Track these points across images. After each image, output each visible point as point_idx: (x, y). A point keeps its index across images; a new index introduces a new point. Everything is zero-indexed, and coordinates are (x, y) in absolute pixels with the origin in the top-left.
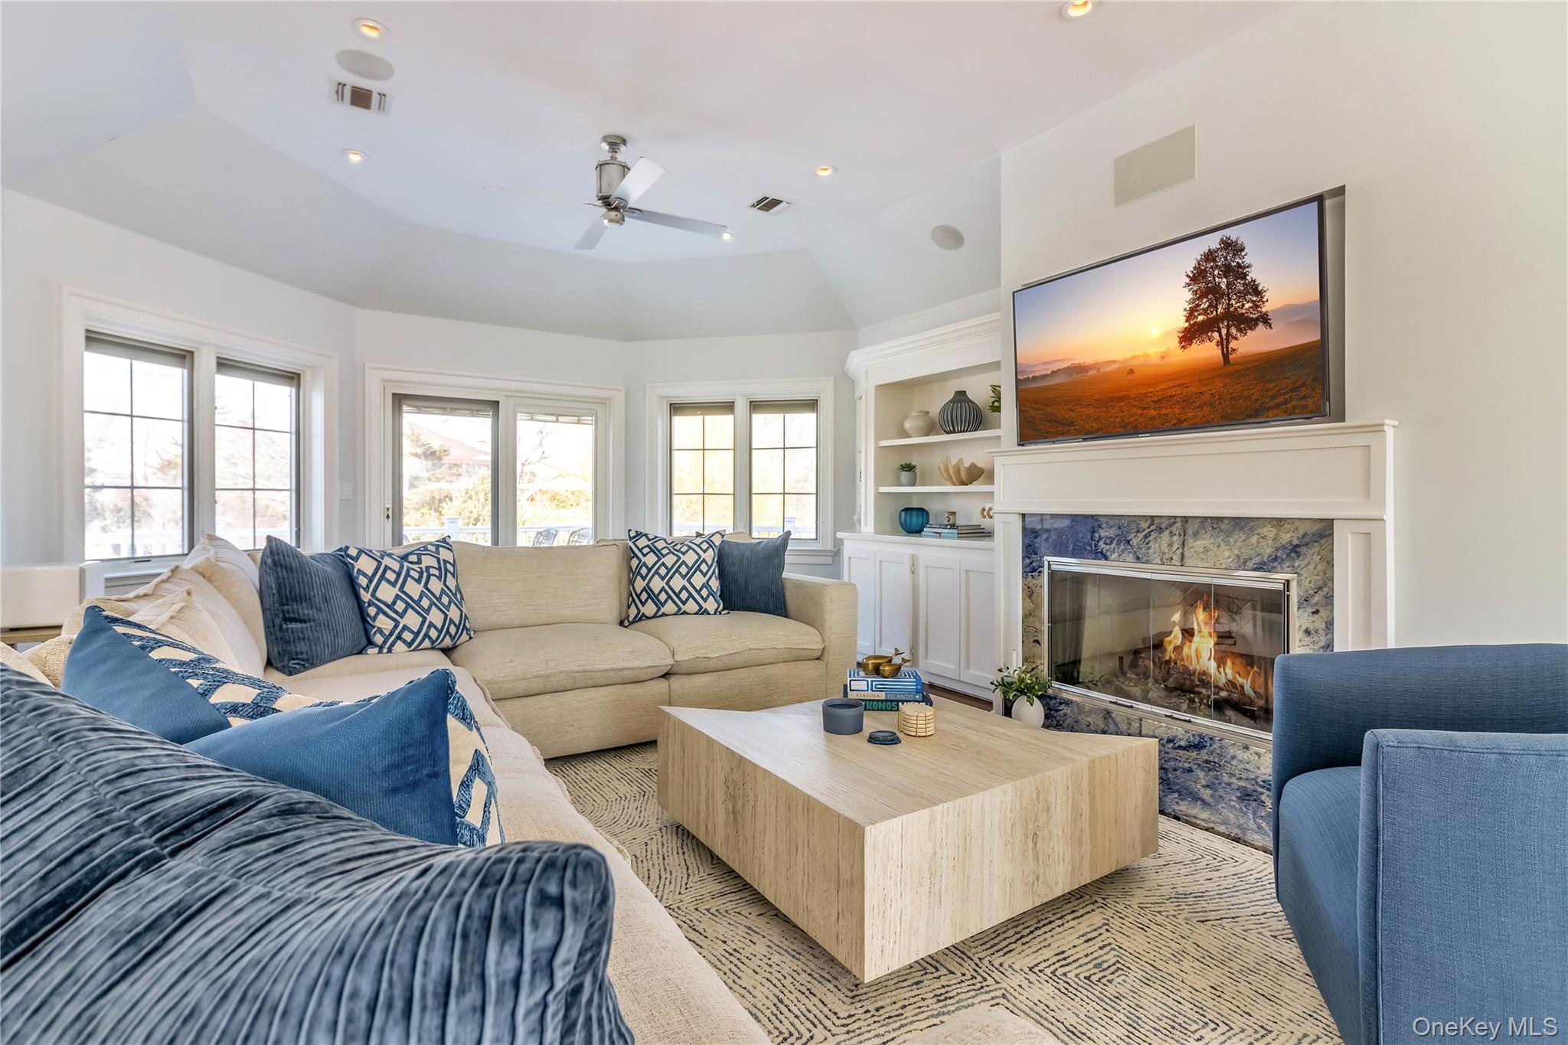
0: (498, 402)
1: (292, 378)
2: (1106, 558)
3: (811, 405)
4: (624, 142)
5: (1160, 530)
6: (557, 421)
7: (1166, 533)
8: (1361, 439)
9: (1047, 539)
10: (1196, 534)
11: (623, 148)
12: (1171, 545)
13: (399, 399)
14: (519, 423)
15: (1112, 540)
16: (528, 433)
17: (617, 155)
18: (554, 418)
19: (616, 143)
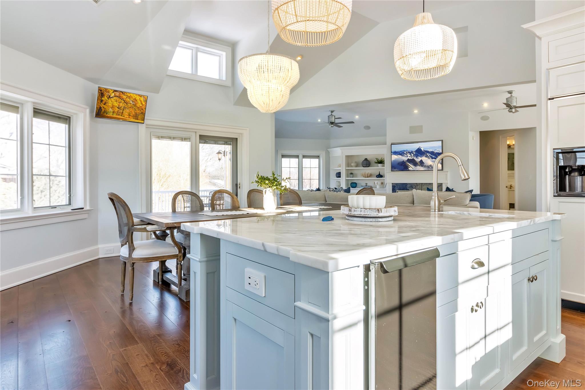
2: (409, 190)
3: (318, 157)
5: (418, 185)
7: (419, 186)
8: (446, 173)
9: (397, 187)
10: (424, 186)
12: (420, 187)
15: (410, 187)
19: (333, 111)
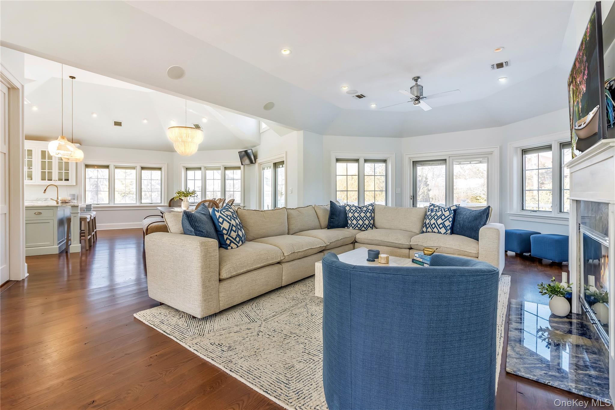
0: (446, 159)
1: (385, 161)
4: (419, 77)
6: (470, 163)
11: (419, 80)
13: (415, 163)
14: (455, 166)
16: (457, 169)
17: (418, 82)
18: (469, 163)
19: (416, 79)
